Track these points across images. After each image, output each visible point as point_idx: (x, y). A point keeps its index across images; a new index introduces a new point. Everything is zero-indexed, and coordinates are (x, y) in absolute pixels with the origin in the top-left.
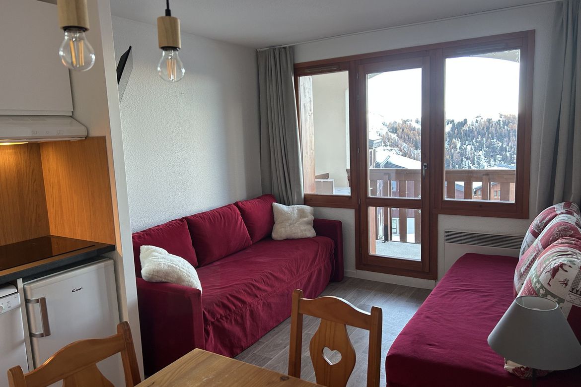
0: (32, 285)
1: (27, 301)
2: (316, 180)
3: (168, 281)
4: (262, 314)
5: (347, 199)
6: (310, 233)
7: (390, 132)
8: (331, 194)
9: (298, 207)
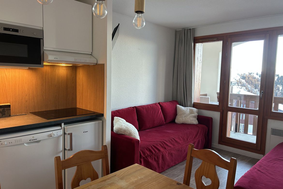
0: (68, 127)
1: (65, 134)
2: (200, 96)
3: (125, 134)
4: (168, 157)
5: (217, 106)
6: (195, 122)
7: (241, 78)
8: (208, 103)
9: (190, 108)
